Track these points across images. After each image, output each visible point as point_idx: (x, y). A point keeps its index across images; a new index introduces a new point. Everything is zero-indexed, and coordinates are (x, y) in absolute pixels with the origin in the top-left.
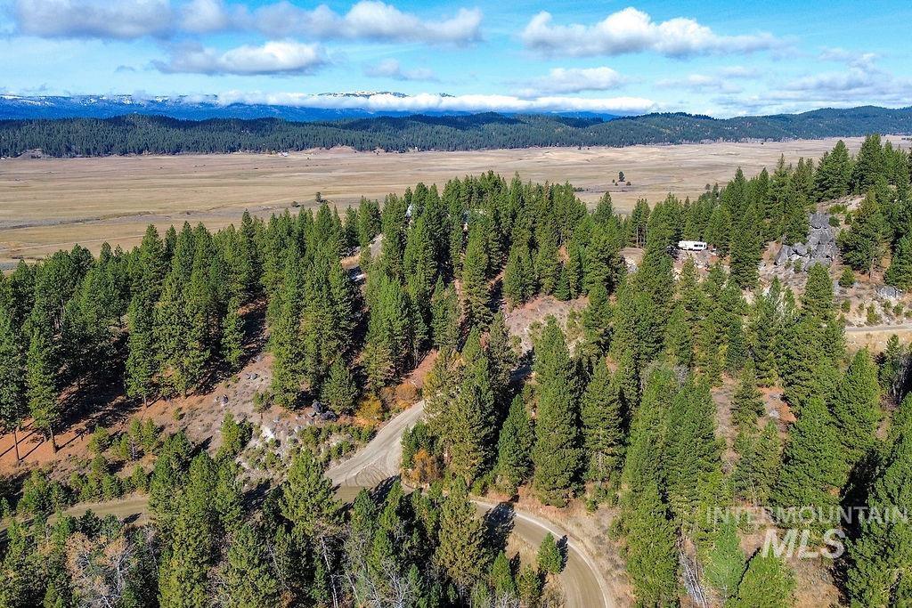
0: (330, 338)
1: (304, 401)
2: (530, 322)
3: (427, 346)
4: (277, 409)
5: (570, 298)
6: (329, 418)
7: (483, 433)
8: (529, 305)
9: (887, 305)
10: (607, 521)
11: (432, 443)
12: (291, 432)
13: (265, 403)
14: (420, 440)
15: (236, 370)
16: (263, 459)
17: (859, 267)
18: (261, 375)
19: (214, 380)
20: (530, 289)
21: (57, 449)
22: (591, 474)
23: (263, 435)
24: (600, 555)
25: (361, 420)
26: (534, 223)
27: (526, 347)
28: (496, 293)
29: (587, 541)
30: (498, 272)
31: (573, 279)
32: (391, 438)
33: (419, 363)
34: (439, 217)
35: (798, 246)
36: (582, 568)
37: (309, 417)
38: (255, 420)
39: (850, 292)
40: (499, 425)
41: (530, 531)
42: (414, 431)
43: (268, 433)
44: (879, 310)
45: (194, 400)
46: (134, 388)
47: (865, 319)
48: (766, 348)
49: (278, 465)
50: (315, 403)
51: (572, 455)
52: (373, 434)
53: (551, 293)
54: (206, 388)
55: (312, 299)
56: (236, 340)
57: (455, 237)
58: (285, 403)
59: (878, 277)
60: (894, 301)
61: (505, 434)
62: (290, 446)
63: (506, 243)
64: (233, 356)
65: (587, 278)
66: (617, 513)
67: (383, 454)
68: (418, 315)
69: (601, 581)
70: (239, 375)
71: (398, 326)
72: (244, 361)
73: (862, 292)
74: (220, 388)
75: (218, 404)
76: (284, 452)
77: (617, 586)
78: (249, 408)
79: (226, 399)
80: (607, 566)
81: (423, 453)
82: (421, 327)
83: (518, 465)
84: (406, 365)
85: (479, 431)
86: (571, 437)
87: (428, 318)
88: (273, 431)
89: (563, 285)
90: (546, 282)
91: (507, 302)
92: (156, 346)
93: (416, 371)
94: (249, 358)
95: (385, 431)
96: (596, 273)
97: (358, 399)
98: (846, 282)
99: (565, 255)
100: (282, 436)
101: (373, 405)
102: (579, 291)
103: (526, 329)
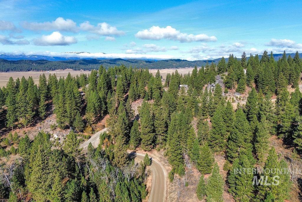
0: (75, 109)
1: (67, 128)
2: (137, 106)
3: (106, 113)
4: (58, 129)
5: (149, 100)
6: (75, 132)
7: (125, 132)
8: (137, 102)
9: (237, 98)
10: (163, 153)
11: (109, 138)
12: (63, 136)
13: (54, 128)
14: (105, 137)
15: (44, 120)
16: (55, 144)
17: (229, 88)
18: (53, 120)
19: (36, 123)
20: (136, 97)
22: (157, 142)
23: (54, 137)
24: (161, 161)
25: (86, 134)
26: (137, 78)
27: (136, 113)
28: (127, 98)
29: (157, 158)
30: (127, 92)
31: (150, 94)
32: (96, 138)
33: (103, 118)
34: (108, 76)
35: (213, 84)
36: (156, 164)
37: (69, 132)
38: (51, 133)
39: (227, 94)
40: (130, 128)
41: (140, 157)
42: (103, 135)
43: (56, 136)
44: (235, 99)
45: (29, 129)
46: (10, 123)
47: (231, 101)
48: (205, 107)
49: (59, 145)
50: (71, 128)
51: (152, 135)
52: (90, 137)
53: (143, 98)
54: (34, 125)
55: (68, 97)
56: (43, 109)
57: (112, 82)
58: (61, 127)
59: (234, 91)
60: (239, 96)
61: (132, 131)
62: (63, 140)
63: (129, 83)
64: (42, 115)
65: (154, 94)
66: (166, 151)
68: (103, 102)
69: (162, 167)
70: (45, 121)
71: (97, 105)
72: (46, 117)
73: (230, 94)
74: (38, 125)
75: (38, 129)
76: (61, 142)
77: (167, 167)
78: (49, 130)
79: (41, 128)
80: (164, 163)
81: (107, 140)
82: (104, 106)
83: (136, 141)
84: (99, 119)
85: (124, 131)
86: (152, 129)
87: (106, 103)
88: (58, 135)
89: (146, 96)
90: (142, 95)
91: (130, 100)
92: (17, 110)
93: (103, 120)
94: (47, 116)
95: (93, 137)
96: (156, 93)
97: (85, 127)
98: (226, 92)
99: (146, 88)
100: (60, 137)
101: (89, 129)
102: (152, 98)
103: (136, 108)
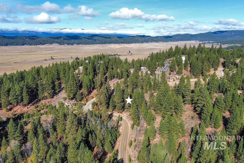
0: (75, 87)
1: (72, 99)
2: (113, 84)
3: (94, 88)
4: (67, 100)
5: (120, 79)
6: (77, 101)
7: (107, 102)
8: (112, 80)
9: (176, 78)
10: (128, 114)
11: (97, 105)
12: (71, 104)
13: (65, 99)
14: (94, 104)
15: (58, 94)
17: (172, 71)
18: (63, 94)
19: (54, 96)
20: (112, 77)
21: (28, 108)
22: (125, 107)
23: (66, 104)
24: (127, 119)
25: (83, 102)
26: (112, 64)
27: (112, 88)
28: (106, 78)
29: (125, 117)
30: (106, 74)
31: (121, 75)
32: (89, 105)
33: (92, 92)
34: (94, 63)
35: (162, 67)
36: (125, 120)
37: (73, 101)
38: (64, 102)
39: (170, 76)
40: (110, 100)
41: (115, 116)
42: (93, 103)
44: (175, 79)
45: (50, 99)
46: (40, 97)
47: (173, 80)
48: (155, 85)
50: (74, 99)
51: (122, 104)
52: (86, 104)
53: (116, 78)
54: (53, 97)
55: (72, 80)
56: (58, 88)
57: (97, 67)
58: (69, 99)
59: (175, 73)
60: (178, 77)
61: (111, 101)
62: (71, 106)
63: (107, 68)
64: (57, 91)
65: (123, 75)
66: (130, 113)
67: (88, 107)
68: (92, 82)
69: (128, 122)
70: (58, 95)
71: (88, 84)
72: (59, 92)
73: (172, 76)
74: (55, 97)
75: (55, 100)
77: (130, 122)
78: (62, 100)
79: (57, 99)
80: (129, 120)
81: (96, 106)
82: (93, 85)
83: (113, 107)
84: (90, 92)
85: (106, 101)
86: (122, 100)
87: (94, 83)
88: (68, 104)
89: (119, 77)
90: (116, 76)
91: (108, 80)
92: (44, 89)
93: (92, 93)
94: (60, 92)
95: (87, 104)
96: (125, 74)
97: (82, 98)
98: (170, 74)
99: (119, 71)
100: (69, 104)
101: (85, 99)
102: (122, 78)
103: (112, 85)
